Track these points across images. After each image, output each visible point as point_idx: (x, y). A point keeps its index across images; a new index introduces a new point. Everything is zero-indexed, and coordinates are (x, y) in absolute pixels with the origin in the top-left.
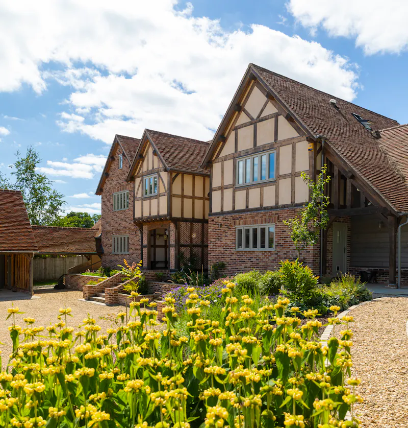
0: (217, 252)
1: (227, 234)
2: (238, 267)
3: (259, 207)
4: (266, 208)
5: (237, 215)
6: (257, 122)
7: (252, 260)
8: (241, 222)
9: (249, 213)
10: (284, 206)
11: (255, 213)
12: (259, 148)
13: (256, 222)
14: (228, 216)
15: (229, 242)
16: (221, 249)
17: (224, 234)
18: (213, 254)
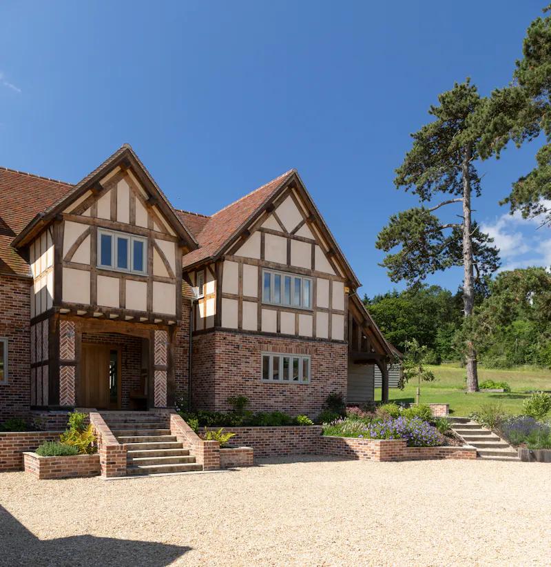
0: (232, 383)
1: (248, 360)
2: (265, 401)
3: (294, 334)
4: (301, 338)
5: (264, 338)
6: (291, 238)
7: (285, 393)
8: (270, 347)
9: (281, 339)
10: (321, 340)
11: (289, 340)
12: (294, 268)
13: (290, 351)
14: (252, 338)
15: (251, 371)
16: (240, 379)
17: (244, 360)
18: (224, 384)
